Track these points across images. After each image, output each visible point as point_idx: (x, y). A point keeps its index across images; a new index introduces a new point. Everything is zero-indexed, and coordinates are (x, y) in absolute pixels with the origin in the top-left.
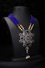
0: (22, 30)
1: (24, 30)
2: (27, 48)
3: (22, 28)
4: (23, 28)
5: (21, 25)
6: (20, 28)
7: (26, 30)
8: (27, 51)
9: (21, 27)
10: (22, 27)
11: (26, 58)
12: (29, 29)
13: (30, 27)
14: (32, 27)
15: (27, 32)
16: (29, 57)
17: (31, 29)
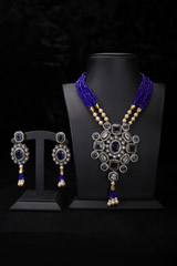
0: (101, 122)
1: (107, 123)
2: (114, 176)
3: (102, 119)
4: (106, 119)
5: (101, 110)
6: (98, 118)
7: (114, 125)
8: (113, 183)
9: (100, 115)
10: (103, 114)
12: (124, 120)
13: (127, 116)
14: (136, 114)
15: (116, 129)
17: (130, 122)
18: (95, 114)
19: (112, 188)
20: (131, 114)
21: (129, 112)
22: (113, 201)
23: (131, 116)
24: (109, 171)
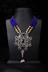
0: (18, 32)
1: (21, 33)
2: (23, 52)
4: (20, 31)
5: (18, 28)
6: (17, 31)
7: (23, 33)
8: (22, 54)
10: (19, 29)
11: (21, 62)
12: (27, 31)
13: (28, 30)
14: (31, 29)
15: (24, 35)
16: (24, 61)
17: (29, 32)
18: (16, 29)
19: (22, 56)
20: (29, 29)
21: (29, 28)
22: (23, 61)
23: (29, 30)
24: (21, 50)
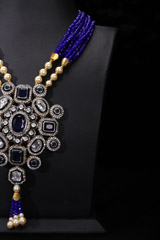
2: (17, 176)
4: (7, 76)
7: (19, 86)
8: (16, 188)
10: (3, 69)
11: (10, 224)
12: (38, 79)
13: (43, 72)
14: (59, 69)
15: (23, 93)
16: (22, 220)
17: (49, 82)
19: (15, 197)
20: (50, 68)
21: (48, 65)
22: (16, 220)
24: (9, 166)
